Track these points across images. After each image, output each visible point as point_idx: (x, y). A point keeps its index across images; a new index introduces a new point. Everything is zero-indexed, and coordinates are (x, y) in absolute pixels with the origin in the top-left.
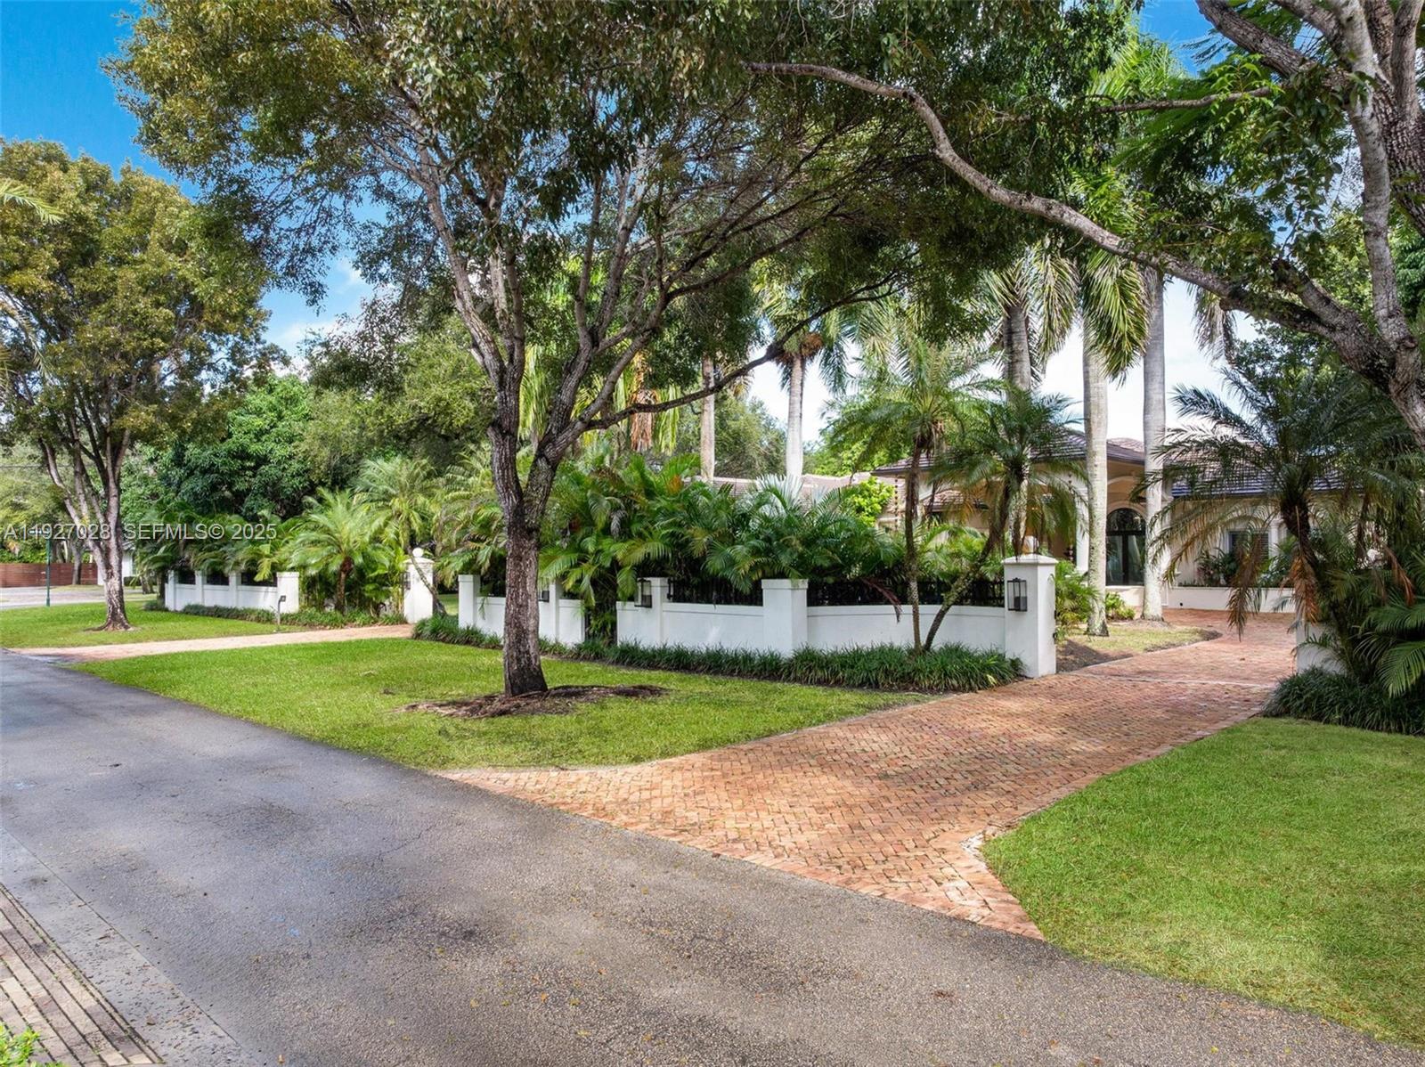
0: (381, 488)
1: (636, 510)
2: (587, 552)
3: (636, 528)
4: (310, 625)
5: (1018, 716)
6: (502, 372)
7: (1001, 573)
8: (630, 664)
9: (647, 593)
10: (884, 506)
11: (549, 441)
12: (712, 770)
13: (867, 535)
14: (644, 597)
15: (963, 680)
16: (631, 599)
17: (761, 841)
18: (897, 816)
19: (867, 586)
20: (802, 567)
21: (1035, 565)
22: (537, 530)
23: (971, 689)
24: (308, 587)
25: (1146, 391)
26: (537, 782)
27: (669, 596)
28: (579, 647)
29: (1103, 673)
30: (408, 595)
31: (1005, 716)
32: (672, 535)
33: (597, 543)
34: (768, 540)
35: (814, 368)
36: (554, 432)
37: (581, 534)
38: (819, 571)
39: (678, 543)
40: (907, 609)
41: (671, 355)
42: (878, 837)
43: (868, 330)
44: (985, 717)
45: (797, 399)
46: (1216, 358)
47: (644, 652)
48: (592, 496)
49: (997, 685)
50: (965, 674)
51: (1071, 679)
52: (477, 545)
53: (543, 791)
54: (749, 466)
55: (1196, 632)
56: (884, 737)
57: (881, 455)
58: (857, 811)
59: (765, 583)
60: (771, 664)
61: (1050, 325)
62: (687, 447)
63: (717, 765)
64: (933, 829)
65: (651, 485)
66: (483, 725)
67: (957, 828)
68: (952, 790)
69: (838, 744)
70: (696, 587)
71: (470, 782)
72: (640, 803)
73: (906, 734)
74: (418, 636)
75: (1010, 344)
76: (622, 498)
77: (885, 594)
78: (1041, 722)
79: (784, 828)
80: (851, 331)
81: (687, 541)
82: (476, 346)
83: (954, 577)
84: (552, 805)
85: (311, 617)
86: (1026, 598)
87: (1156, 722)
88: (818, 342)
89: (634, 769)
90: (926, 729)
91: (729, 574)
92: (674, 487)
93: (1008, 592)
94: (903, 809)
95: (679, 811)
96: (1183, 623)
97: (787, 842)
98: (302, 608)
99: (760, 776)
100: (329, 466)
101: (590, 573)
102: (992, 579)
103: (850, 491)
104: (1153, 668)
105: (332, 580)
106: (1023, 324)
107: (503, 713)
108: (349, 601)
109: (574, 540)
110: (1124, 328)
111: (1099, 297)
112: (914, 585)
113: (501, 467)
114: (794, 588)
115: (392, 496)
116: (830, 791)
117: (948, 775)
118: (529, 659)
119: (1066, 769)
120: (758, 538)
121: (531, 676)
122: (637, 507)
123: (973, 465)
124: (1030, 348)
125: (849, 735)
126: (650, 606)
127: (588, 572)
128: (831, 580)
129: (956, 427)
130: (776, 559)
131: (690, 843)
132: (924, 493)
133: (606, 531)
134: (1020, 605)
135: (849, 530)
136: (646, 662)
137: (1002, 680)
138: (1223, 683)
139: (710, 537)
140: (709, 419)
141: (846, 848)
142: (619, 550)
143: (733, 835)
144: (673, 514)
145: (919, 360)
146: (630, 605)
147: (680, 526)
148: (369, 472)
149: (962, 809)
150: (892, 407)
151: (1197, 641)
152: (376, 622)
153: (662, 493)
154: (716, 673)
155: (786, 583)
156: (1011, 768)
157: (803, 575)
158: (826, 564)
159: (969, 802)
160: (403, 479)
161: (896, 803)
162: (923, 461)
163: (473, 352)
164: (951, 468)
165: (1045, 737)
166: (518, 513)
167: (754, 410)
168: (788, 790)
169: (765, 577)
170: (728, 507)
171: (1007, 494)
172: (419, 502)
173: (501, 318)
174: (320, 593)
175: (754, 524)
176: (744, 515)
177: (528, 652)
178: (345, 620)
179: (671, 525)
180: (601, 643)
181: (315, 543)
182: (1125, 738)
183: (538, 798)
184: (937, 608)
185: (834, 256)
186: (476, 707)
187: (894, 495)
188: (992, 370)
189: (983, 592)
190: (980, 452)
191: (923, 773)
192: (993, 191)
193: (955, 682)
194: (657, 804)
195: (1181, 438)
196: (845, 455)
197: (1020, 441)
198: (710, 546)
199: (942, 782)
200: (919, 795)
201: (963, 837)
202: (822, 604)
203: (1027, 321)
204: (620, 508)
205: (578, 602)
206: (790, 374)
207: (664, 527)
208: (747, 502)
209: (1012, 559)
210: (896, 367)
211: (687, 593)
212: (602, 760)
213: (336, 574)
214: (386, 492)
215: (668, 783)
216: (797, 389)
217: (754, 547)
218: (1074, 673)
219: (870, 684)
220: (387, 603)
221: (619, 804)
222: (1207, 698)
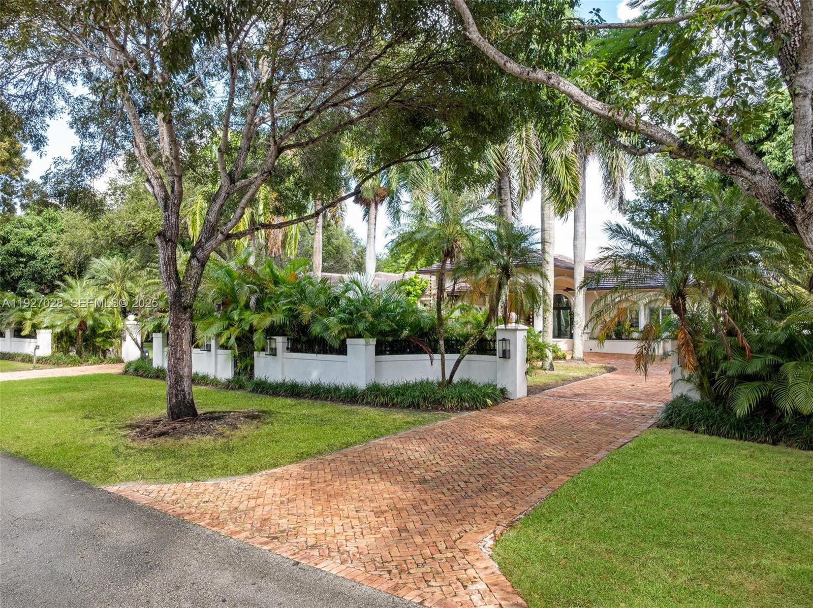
0: (102, 276)
1: (267, 294)
2: (233, 320)
3: (267, 304)
4: (58, 364)
5: (507, 428)
6: (166, 198)
7: (495, 334)
8: (261, 393)
9: (273, 346)
10: (423, 291)
11: (200, 247)
12: (304, 478)
13: (413, 311)
14: (271, 349)
15: (472, 403)
16: (263, 350)
17: (332, 546)
18: (432, 518)
19: (412, 343)
20: (372, 331)
21: (516, 330)
22: (190, 307)
23: (477, 409)
24: (58, 340)
25: (575, 227)
26: (174, 493)
27: (288, 348)
28: (229, 381)
29: (553, 396)
30: (125, 345)
31: (499, 429)
32: (290, 309)
33: (240, 314)
34: (351, 314)
35: (383, 208)
36: (203, 240)
37: (230, 309)
38: (383, 333)
39: (294, 315)
40: (437, 357)
41: (290, 194)
42: (418, 540)
43: (415, 184)
44: (486, 429)
45: (372, 227)
46: (614, 209)
47: (270, 385)
48: (238, 284)
49: (493, 406)
50: (473, 399)
51: (537, 400)
52: (163, 314)
53: (175, 502)
54: (345, 267)
55: (602, 367)
56: (423, 448)
57: (422, 261)
58: (404, 514)
59: (349, 341)
60: (351, 393)
61: (525, 184)
62: (307, 254)
63: (307, 474)
64: (458, 530)
65: (277, 277)
66: (147, 444)
67: (475, 529)
68: (470, 493)
69: (392, 454)
70: (306, 342)
71: (123, 494)
72: (246, 512)
73: (437, 444)
74: (126, 372)
75: (500, 194)
76: (258, 286)
77: (424, 348)
78: (522, 433)
79: (350, 533)
80: (405, 184)
81: (299, 314)
82: (148, 181)
83: (467, 337)
84: (179, 515)
85: (59, 359)
86: (509, 350)
87: (592, 432)
88: (385, 193)
89: (247, 479)
90: (450, 439)
91: (326, 335)
92: (293, 280)
93: (499, 347)
94: (436, 511)
95: (275, 519)
96: (594, 362)
97: (351, 547)
98: (54, 353)
99: (337, 483)
100: (75, 262)
101: (236, 333)
102: (489, 338)
103: (403, 283)
104: (583, 392)
105: (74, 334)
106: (508, 184)
107: (162, 434)
108: (86, 348)
109: (226, 312)
110: (567, 187)
111: (552, 169)
112: (442, 342)
113: (165, 264)
114: (367, 344)
115: (109, 282)
116: (386, 496)
117: (466, 479)
118: (184, 395)
119: (544, 472)
120: (344, 312)
121: (186, 407)
122: (268, 291)
123: (480, 268)
124: (511, 199)
125: (400, 446)
126: (275, 355)
127: (234, 332)
128: (390, 339)
129: (469, 245)
130: (356, 326)
131: (277, 552)
132: (448, 285)
133: (247, 306)
134: (506, 355)
135: (402, 307)
136: (271, 391)
137: (496, 402)
138: (627, 403)
139: (313, 311)
140: (319, 238)
141: (395, 552)
142: (254, 319)
143: (311, 541)
144: (291, 296)
145: (446, 202)
146: (262, 354)
147: (295, 304)
148: (95, 266)
149: (478, 510)
150: (429, 231)
151: (604, 373)
152: (102, 362)
153: (284, 282)
154: (316, 399)
155: (362, 341)
156: (507, 471)
157: (373, 336)
158: (388, 329)
159: (481, 503)
160: (117, 271)
161: (432, 506)
162: (448, 265)
163: (147, 184)
164: (465, 270)
165: (525, 445)
166: (177, 295)
167: (348, 233)
168: (356, 496)
169: (349, 337)
170: (325, 293)
171: (500, 287)
172: (128, 286)
173: (166, 162)
174: (66, 343)
175: (343, 302)
176: (336, 298)
177: (183, 390)
178: (81, 361)
179: (290, 302)
180: (244, 378)
181: (62, 311)
182: (576, 446)
183: (169, 509)
184: (456, 356)
185: (394, 132)
186: (144, 430)
187: (429, 285)
188: (489, 210)
189: (484, 347)
190: (483, 260)
191: (449, 477)
192: (508, 65)
193: (467, 404)
194: (259, 512)
195: (610, 253)
196: (401, 261)
197: (508, 254)
198: (313, 317)
199: (462, 485)
200: (447, 498)
201: (480, 537)
202: (385, 354)
203: (510, 182)
204: (256, 292)
205: (229, 352)
206: (368, 212)
207: (284, 305)
208: (338, 290)
209: (502, 326)
210: (432, 206)
211: (299, 346)
212: (227, 471)
213: (76, 331)
214: (105, 279)
215: (270, 492)
216: (372, 221)
217: (341, 318)
218: (537, 395)
219: (414, 406)
220: (111, 349)
221: (230, 512)
222: (619, 413)
